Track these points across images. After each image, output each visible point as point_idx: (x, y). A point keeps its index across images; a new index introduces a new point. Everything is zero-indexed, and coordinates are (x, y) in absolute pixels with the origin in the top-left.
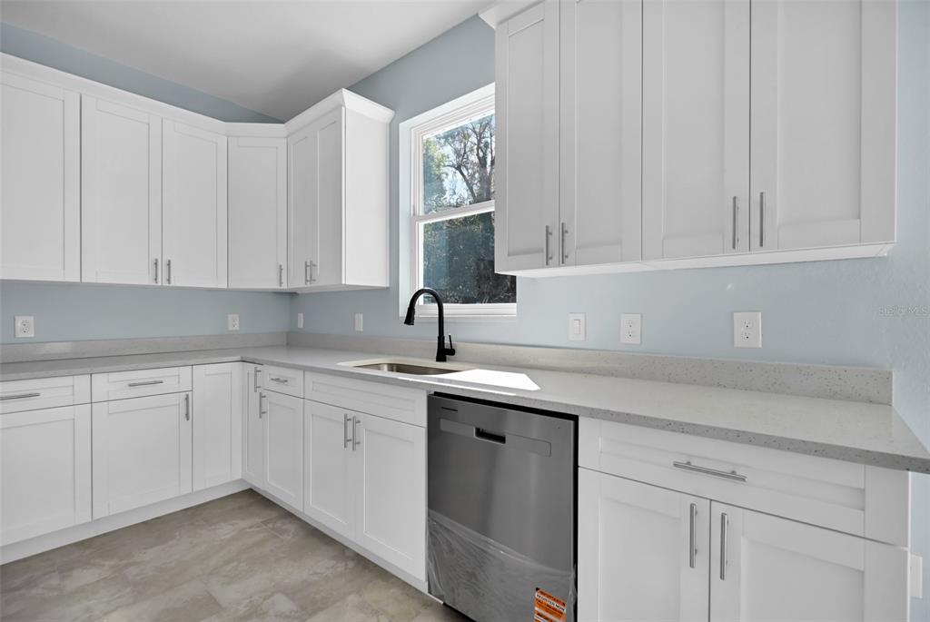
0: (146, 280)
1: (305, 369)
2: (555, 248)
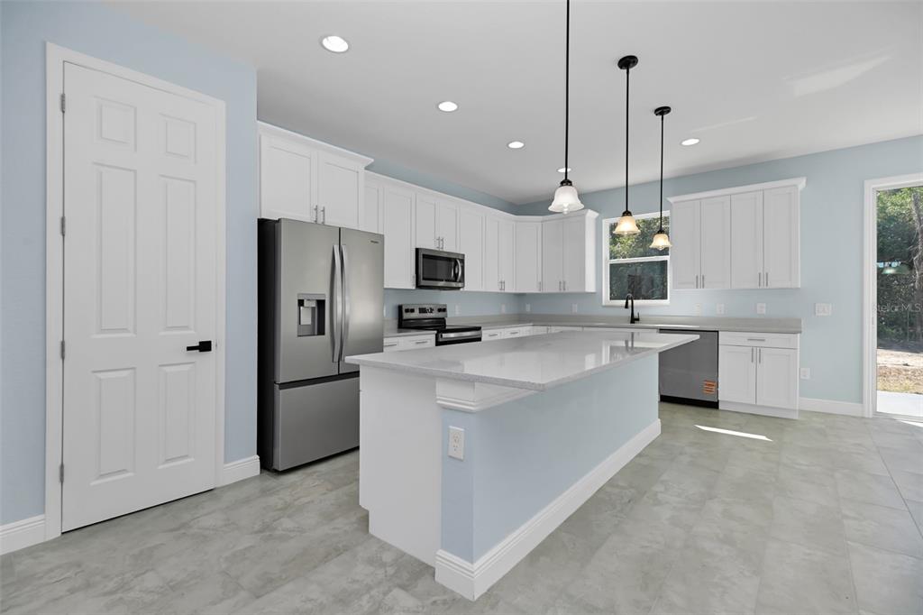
2: (700, 283)
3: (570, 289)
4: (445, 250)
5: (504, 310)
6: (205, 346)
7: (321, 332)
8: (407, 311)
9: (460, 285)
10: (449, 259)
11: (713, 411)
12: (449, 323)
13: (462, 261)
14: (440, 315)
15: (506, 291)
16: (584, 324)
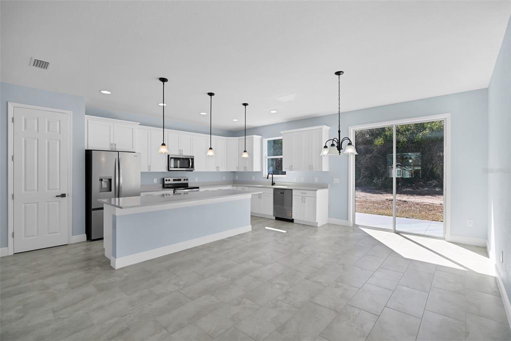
0: (215, 170)
1: (249, 187)
2: (291, 168)
3: (248, 170)
4: (184, 154)
5: (224, 178)
6: (63, 196)
7: (110, 190)
8: (166, 180)
9: (192, 169)
10: (186, 159)
11: (290, 224)
12: (190, 185)
13: (193, 159)
14: (186, 182)
15: (220, 171)
16: (249, 185)
